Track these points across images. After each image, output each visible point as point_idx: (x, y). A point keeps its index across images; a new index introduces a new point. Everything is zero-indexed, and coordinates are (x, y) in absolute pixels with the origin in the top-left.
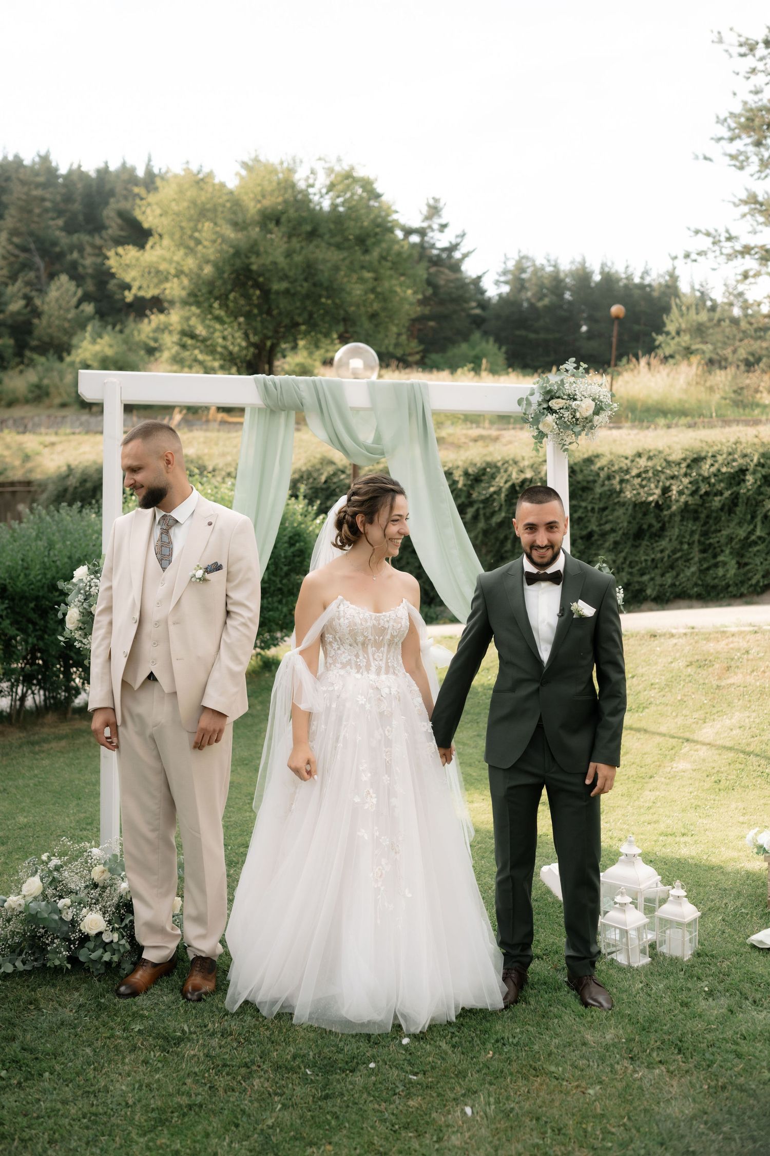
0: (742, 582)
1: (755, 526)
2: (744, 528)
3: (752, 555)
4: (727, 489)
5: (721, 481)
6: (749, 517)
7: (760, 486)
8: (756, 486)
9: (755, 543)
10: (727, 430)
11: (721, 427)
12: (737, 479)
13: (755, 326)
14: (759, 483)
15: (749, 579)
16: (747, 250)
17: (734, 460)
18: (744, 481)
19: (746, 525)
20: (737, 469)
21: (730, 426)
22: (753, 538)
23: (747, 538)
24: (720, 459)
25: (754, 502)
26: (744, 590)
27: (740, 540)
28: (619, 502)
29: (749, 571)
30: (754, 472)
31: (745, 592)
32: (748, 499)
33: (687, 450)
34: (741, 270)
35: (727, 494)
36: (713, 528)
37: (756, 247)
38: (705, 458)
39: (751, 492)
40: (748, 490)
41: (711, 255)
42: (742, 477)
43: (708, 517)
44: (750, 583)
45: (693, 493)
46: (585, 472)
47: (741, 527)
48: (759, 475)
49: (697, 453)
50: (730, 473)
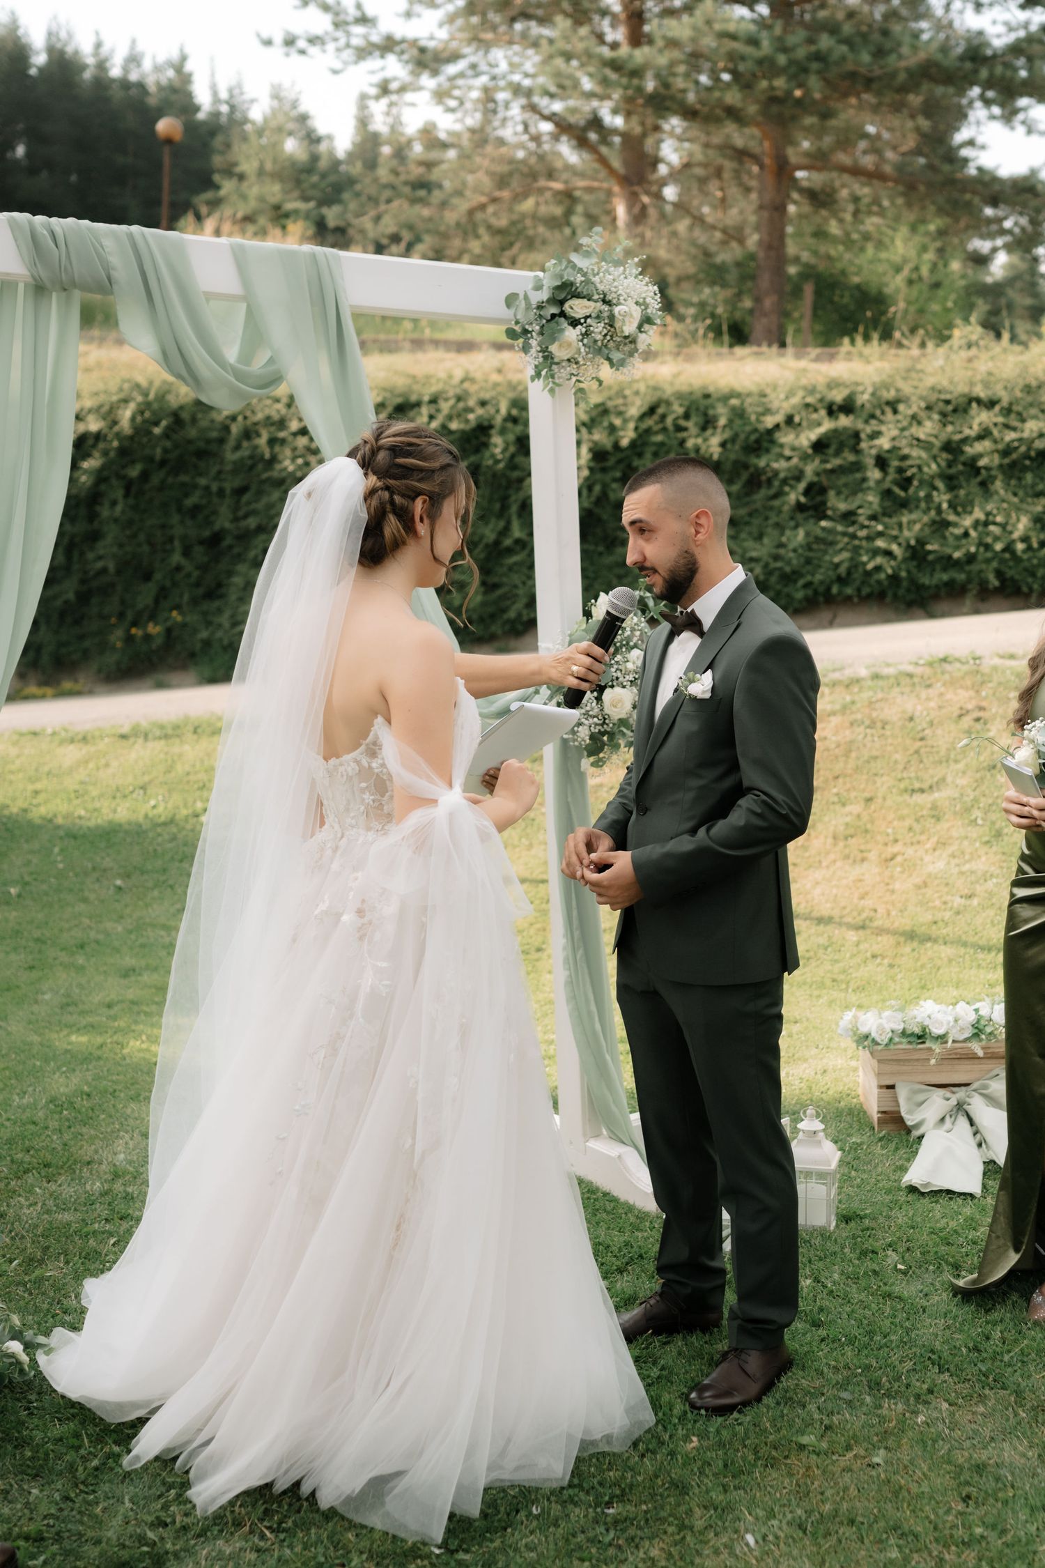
0: (493, 616)
1: (509, 523)
2: (491, 526)
3: (505, 569)
6: (497, 506)
7: (513, 456)
8: (508, 455)
9: (510, 551)
10: (420, 356)
11: (412, 351)
12: (474, 442)
13: (403, 178)
14: (512, 449)
15: (504, 611)
16: (389, 45)
17: (469, 410)
18: (486, 445)
19: (493, 520)
20: (473, 424)
21: (425, 351)
22: (508, 542)
23: (497, 543)
25: (504, 483)
26: (496, 628)
27: (487, 546)
28: (268, 479)
29: (504, 597)
30: (503, 431)
31: (500, 632)
32: (494, 475)
33: (385, 389)
34: (377, 78)
37: (403, 41)
39: (501, 465)
40: (497, 462)
41: (331, 47)
42: (484, 439)
44: (505, 616)
46: (204, 423)
47: (487, 523)
48: (511, 437)
49: (400, 395)
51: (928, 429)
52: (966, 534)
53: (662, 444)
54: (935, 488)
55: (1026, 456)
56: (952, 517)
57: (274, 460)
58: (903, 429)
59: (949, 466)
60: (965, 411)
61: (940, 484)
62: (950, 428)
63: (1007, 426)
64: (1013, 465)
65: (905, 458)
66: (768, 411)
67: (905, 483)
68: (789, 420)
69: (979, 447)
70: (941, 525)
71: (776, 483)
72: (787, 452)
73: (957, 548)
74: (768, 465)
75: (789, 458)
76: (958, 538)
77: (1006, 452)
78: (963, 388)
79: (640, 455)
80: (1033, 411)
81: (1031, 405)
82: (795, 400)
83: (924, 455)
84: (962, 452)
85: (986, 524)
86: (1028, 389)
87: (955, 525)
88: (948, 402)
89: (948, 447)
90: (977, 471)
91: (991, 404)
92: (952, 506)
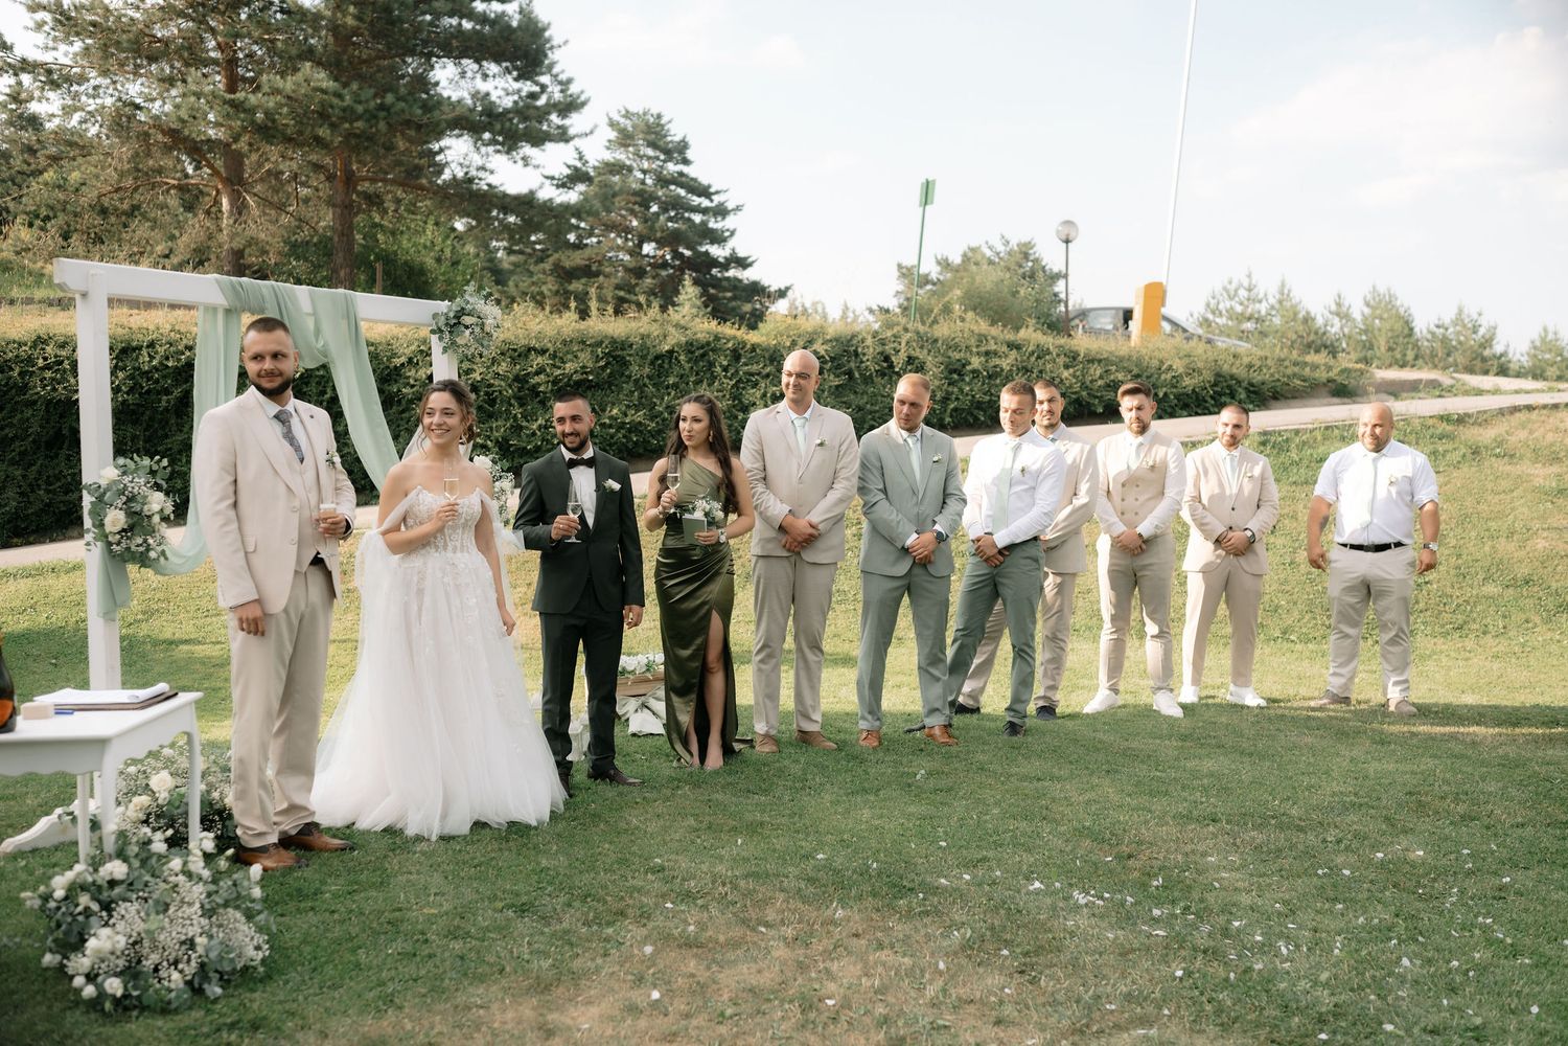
4: (176, 386)
5: (164, 377)
24: (161, 350)
35: (177, 392)
36: (160, 433)
38: (140, 348)
43: (151, 419)
45: (131, 391)
50: (176, 367)
51: (503, 368)
52: (534, 434)
53: (323, 377)
54: (511, 405)
55: (567, 385)
56: (524, 424)
57: (25, 388)
58: (488, 368)
59: (520, 389)
60: (527, 357)
61: (513, 401)
62: (518, 367)
63: (554, 366)
64: (559, 390)
65: (491, 386)
66: (394, 355)
67: (492, 402)
68: (410, 360)
69: (537, 379)
70: (517, 429)
71: (404, 402)
72: (412, 382)
73: (529, 442)
74: (399, 391)
75: (413, 386)
76: (527, 436)
77: (555, 382)
78: (523, 342)
79: (307, 384)
80: (569, 356)
81: (568, 352)
82: (413, 348)
83: (503, 384)
84: (527, 382)
85: (546, 427)
86: (564, 342)
87: (527, 428)
88: (515, 350)
89: (517, 378)
90: (537, 394)
91: (543, 352)
92: (525, 417)
